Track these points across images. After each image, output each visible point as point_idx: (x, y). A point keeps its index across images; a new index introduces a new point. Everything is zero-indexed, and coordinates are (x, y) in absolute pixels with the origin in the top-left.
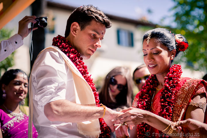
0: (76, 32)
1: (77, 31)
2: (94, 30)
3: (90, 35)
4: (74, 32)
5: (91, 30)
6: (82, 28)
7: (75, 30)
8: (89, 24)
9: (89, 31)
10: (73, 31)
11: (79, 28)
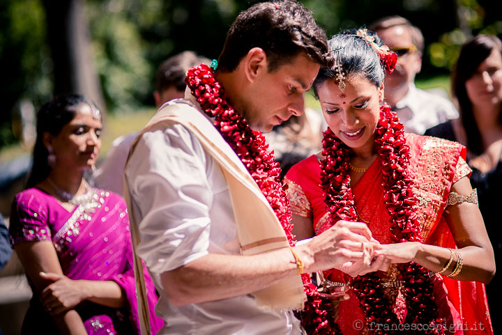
0: (255, 73)
1: (257, 72)
2: (299, 80)
3: (286, 86)
4: (253, 73)
5: (292, 76)
6: (273, 67)
7: (255, 68)
8: (289, 62)
9: (287, 78)
10: (249, 71)
11: (264, 63)
